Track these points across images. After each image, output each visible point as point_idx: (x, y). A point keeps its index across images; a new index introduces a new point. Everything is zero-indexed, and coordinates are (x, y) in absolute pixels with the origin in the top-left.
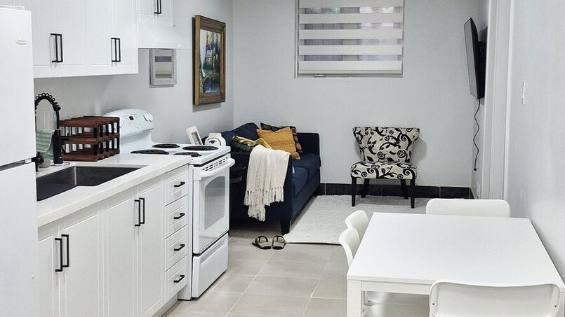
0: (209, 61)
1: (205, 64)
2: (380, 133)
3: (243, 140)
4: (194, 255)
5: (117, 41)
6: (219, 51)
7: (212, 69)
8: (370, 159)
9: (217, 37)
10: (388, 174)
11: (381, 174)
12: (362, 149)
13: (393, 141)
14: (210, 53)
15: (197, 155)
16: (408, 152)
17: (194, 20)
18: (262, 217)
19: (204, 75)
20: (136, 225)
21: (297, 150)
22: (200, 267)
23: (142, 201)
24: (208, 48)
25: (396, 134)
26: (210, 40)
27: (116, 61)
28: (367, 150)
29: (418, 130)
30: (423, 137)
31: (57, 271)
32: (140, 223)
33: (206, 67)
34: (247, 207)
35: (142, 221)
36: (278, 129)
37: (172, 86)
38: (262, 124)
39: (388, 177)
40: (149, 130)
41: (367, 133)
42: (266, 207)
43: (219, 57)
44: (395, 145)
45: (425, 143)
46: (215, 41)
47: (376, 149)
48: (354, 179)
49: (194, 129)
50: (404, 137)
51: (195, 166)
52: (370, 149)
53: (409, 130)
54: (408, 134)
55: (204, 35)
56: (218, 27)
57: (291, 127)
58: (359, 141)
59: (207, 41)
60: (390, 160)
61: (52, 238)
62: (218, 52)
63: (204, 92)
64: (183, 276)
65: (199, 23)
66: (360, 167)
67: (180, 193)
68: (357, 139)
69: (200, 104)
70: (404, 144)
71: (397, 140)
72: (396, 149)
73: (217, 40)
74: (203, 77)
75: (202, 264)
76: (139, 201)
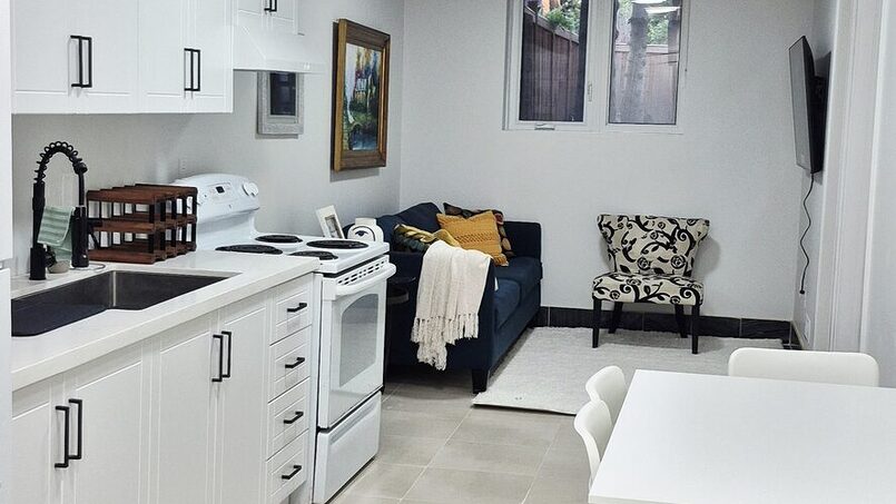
0: (360, 96)
1: (354, 101)
2: (642, 227)
3: (413, 231)
4: (319, 430)
5: (196, 54)
6: (377, 81)
7: (365, 111)
8: (625, 269)
9: (375, 57)
10: (654, 295)
11: (643, 295)
12: (612, 253)
13: (665, 240)
14: (362, 84)
15: (330, 257)
16: (688, 259)
17: (336, 27)
18: (442, 364)
19: (351, 120)
20: (214, 380)
21: (504, 251)
22: (329, 450)
23: (226, 337)
24: (359, 74)
25: (669, 229)
26: (363, 61)
27: (192, 89)
28: (620, 255)
29: (707, 222)
30: (716, 234)
31: (57, 466)
32: (221, 376)
33: (356, 107)
34: (416, 346)
35: (225, 372)
36: (473, 214)
37: (296, 136)
38: (446, 205)
39: (655, 299)
40: (251, 211)
41: (621, 226)
42: (448, 346)
43: (378, 91)
44: (667, 247)
45: (717, 247)
46: (371, 63)
47: (636, 253)
48: (597, 302)
49: (330, 211)
50: (683, 233)
51: (326, 275)
52: (625, 252)
53: (692, 222)
54: (692, 230)
55: (353, 53)
56: (378, 41)
57: (495, 212)
58: (607, 239)
59: (358, 65)
60: (659, 271)
61: (50, 406)
64: (298, 468)
65: (346, 32)
66: (607, 282)
67: (296, 324)
68: (605, 234)
69: (342, 169)
70: (682, 246)
71: (672, 238)
72: (669, 254)
73: (375, 62)
74: (349, 124)
75: (334, 445)
76: (221, 337)
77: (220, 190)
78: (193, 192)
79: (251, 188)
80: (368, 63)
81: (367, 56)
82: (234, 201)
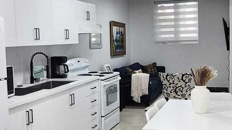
1: (116, 39)
4: (102, 117)
5: (67, 31)
6: (122, 35)
9: (121, 29)
14: (118, 35)
15: (103, 76)
17: (110, 23)
18: (139, 101)
19: (116, 44)
20: (70, 105)
22: (104, 122)
23: (73, 95)
24: (117, 33)
26: (118, 30)
27: (67, 39)
31: (27, 124)
32: (72, 104)
33: (117, 41)
34: (132, 97)
35: (73, 103)
37: (100, 48)
40: (87, 66)
42: (140, 97)
43: (123, 37)
46: (121, 30)
51: (101, 80)
55: (115, 29)
59: (117, 31)
61: (25, 111)
63: (116, 51)
64: (96, 126)
65: (113, 24)
67: (94, 91)
69: (113, 56)
73: (122, 30)
74: (115, 45)
76: (71, 95)
77: (79, 61)
79: (87, 61)
80: (120, 30)
81: (119, 29)
82: (82, 64)
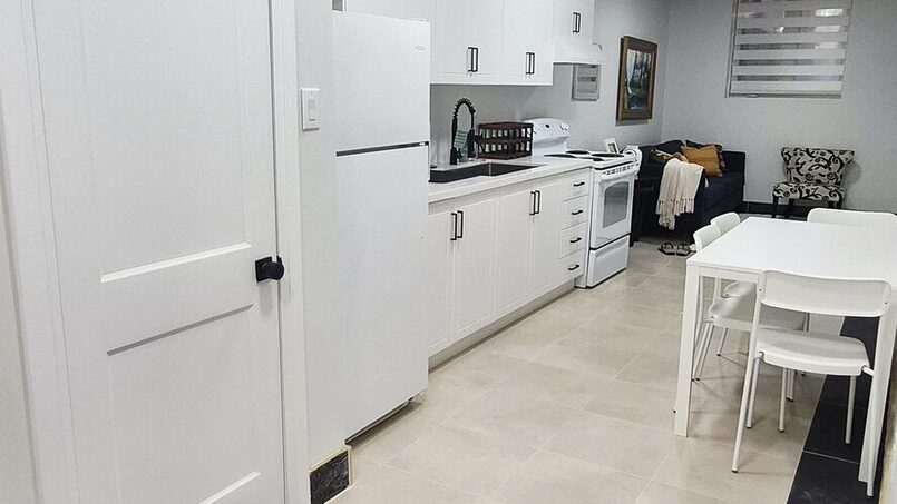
0: (636, 79)
1: (632, 81)
2: (810, 155)
3: (660, 153)
4: (591, 249)
5: (532, 55)
7: (639, 87)
8: (797, 180)
9: (647, 57)
10: (813, 195)
11: (805, 195)
12: (789, 170)
13: (824, 163)
14: (638, 72)
15: (600, 160)
16: (839, 175)
17: (622, 41)
18: (672, 226)
19: (630, 92)
20: (531, 214)
21: (721, 168)
22: (596, 260)
23: (537, 194)
24: (636, 67)
25: (828, 156)
26: (639, 59)
27: (529, 73)
28: (794, 171)
29: (853, 153)
30: (859, 159)
32: (535, 213)
33: (633, 84)
34: (658, 216)
35: (537, 210)
36: (703, 146)
37: (595, 100)
38: (687, 141)
39: (813, 197)
40: (565, 138)
41: (796, 154)
42: (676, 217)
43: (648, 77)
44: (825, 167)
45: (859, 166)
46: (645, 60)
47: (804, 170)
48: (776, 198)
49: (613, 141)
50: (835, 159)
51: (597, 169)
52: (798, 169)
53: (842, 152)
54: (841, 156)
55: (631, 55)
56: (648, 48)
57: (716, 146)
58: (787, 162)
59: (636, 61)
60: (819, 182)
62: (647, 71)
63: (629, 108)
64: (578, 266)
65: (628, 43)
66: (783, 186)
67: (579, 192)
68: (785, 159)
69: (623, 119)
70: (835, 167)
71: (829, 162)
72: (826, 171)
73: (647, 60)
74: (629, 94)
75: (599, 258)
77: (548, 126)
78: (531, 126)
79: (565, 126)
80: (642, 60)
81: (642, 57)
82: (554, 133)
